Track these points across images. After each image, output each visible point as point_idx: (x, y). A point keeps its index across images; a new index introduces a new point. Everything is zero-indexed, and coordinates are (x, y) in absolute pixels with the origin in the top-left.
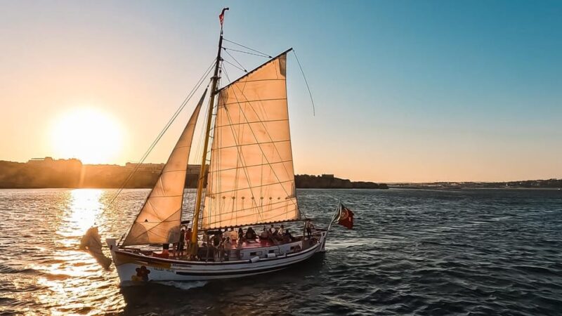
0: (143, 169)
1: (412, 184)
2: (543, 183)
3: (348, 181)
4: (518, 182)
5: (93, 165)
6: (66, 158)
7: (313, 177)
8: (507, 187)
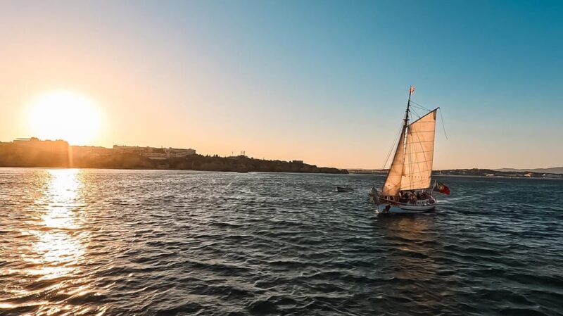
0: (131, 152)
1: (365, 170)
2: (468, 172)
3: (315, 166)
4: (449, 171)
5: (78, 147)
6: (54, 139)
7: (285, 163)
8: (441, 175)
